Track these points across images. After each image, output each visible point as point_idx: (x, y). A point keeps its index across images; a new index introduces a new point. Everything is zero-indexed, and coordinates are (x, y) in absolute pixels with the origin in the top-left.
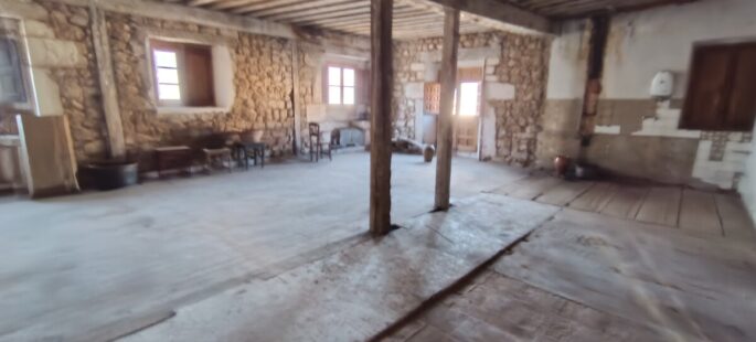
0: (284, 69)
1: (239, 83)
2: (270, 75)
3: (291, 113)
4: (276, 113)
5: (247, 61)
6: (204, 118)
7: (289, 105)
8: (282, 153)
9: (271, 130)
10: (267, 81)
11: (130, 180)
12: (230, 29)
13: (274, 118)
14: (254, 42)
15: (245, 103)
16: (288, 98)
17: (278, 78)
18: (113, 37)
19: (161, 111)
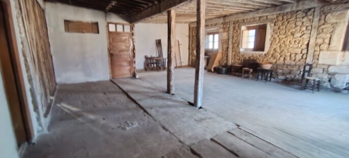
0: (304, 28)
1: (273, 40)
2: (293, 34)
3: (305, 56)
4: (293, 56)
5: (279, 28)
6: (255, 56)
7: (305, 51)
8: (292, 80)
9: (288, 65)
10: (290, 38)
11: (223, 72)
12: (272, 15)
13: (290, 59)
14: (285, 17)
15: (275, 50)
16: (304, 46)
17: (298, 35)
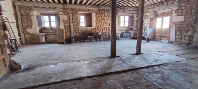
0: (108, 17)
1: (97, 22)
2: (104, 19)
3: (109, 28)
4: (105, 28)
5: (99, 16)
6: (89, 30)
7: (109, 26)
8: (106, 38)
9: (104, 32)
10: (103, 21)
11: (73, 42)
12: (95, 9)
13: (105, 30)
14: (101, 11)
15: (98, 26)
16: (109, 25)
17: (106, 20)
18: (73, 13)
19: (80, 28)
